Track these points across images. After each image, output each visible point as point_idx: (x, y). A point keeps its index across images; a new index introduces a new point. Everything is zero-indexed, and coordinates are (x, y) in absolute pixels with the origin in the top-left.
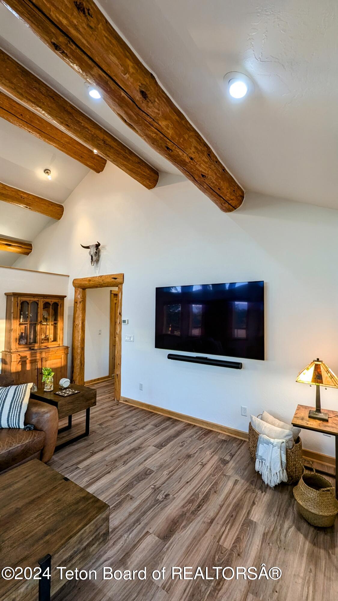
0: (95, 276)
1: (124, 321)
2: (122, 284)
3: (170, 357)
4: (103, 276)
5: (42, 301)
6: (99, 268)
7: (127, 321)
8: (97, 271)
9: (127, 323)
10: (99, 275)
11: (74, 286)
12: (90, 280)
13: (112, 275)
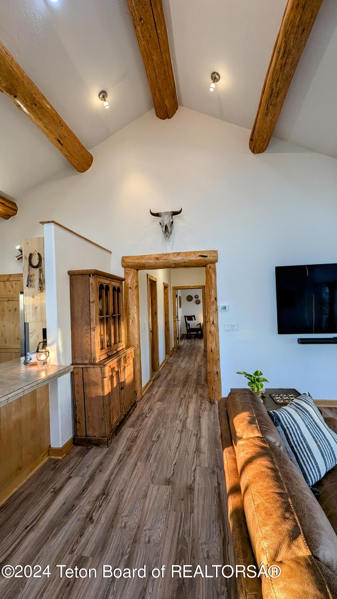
0: (165, 253)
1: (225, 308)
2: (214, 262)
3: (302, 341)
4: (181, 253)
5: (112, 285)
6: (171, 243)
7: (227, 308)
8: (168, 246)
9: (227, 309)
10: (172, 252)
11: (123, 266)
12: (157, 259)
13: (197, 252)
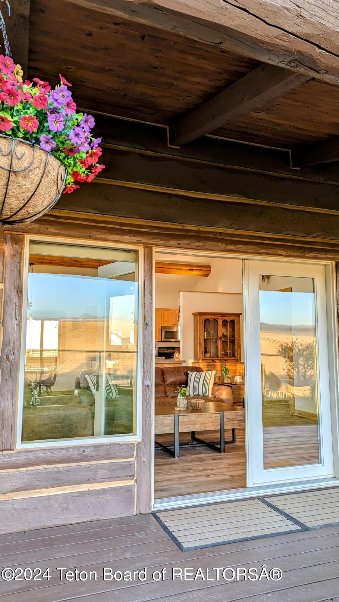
5: (221, 319)
6: (269, 284)
